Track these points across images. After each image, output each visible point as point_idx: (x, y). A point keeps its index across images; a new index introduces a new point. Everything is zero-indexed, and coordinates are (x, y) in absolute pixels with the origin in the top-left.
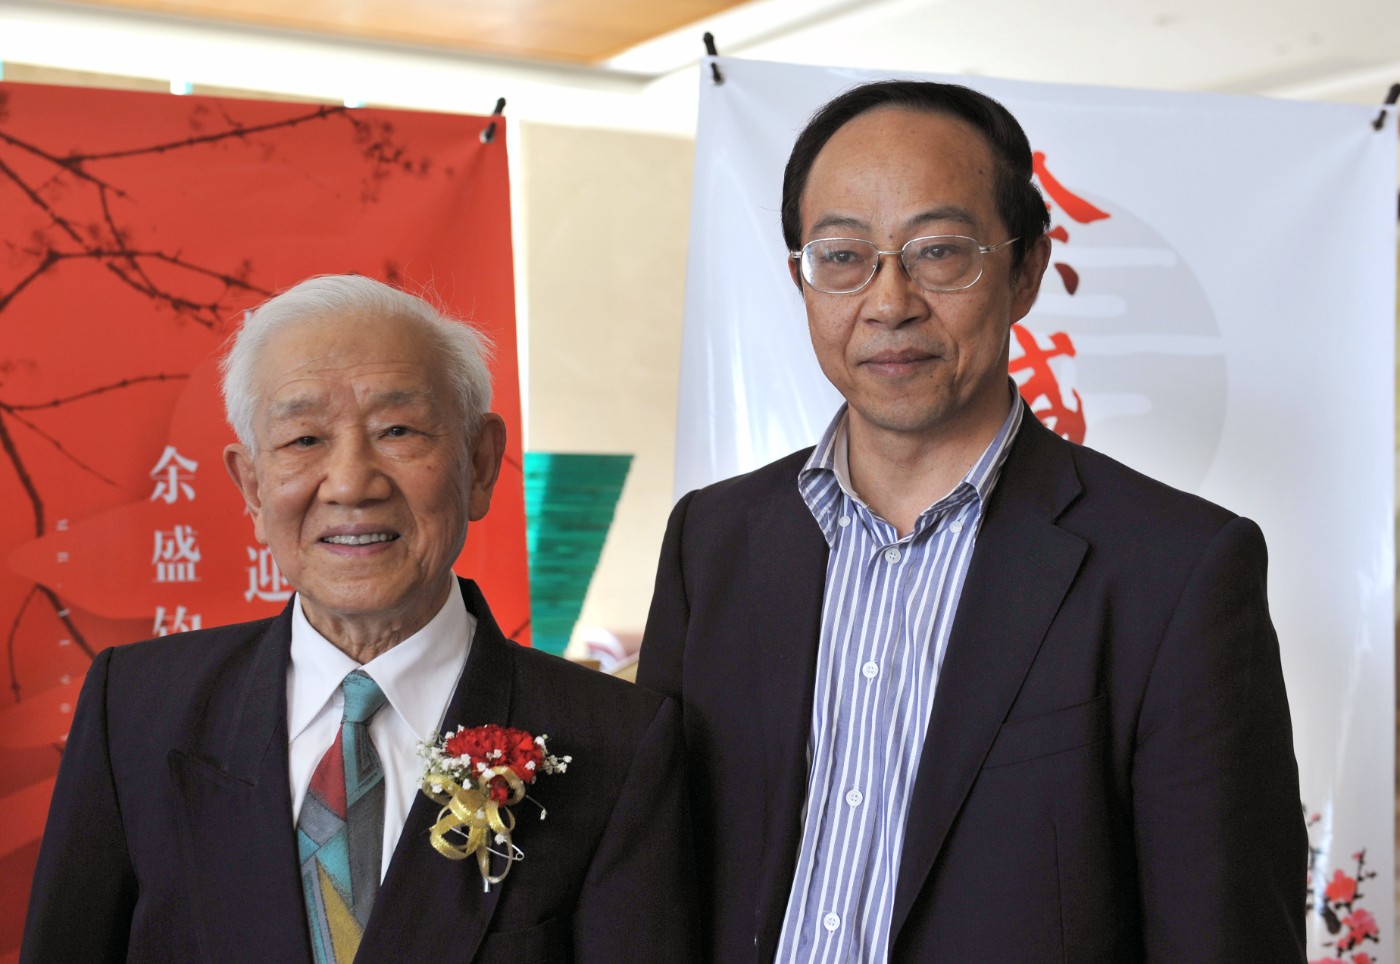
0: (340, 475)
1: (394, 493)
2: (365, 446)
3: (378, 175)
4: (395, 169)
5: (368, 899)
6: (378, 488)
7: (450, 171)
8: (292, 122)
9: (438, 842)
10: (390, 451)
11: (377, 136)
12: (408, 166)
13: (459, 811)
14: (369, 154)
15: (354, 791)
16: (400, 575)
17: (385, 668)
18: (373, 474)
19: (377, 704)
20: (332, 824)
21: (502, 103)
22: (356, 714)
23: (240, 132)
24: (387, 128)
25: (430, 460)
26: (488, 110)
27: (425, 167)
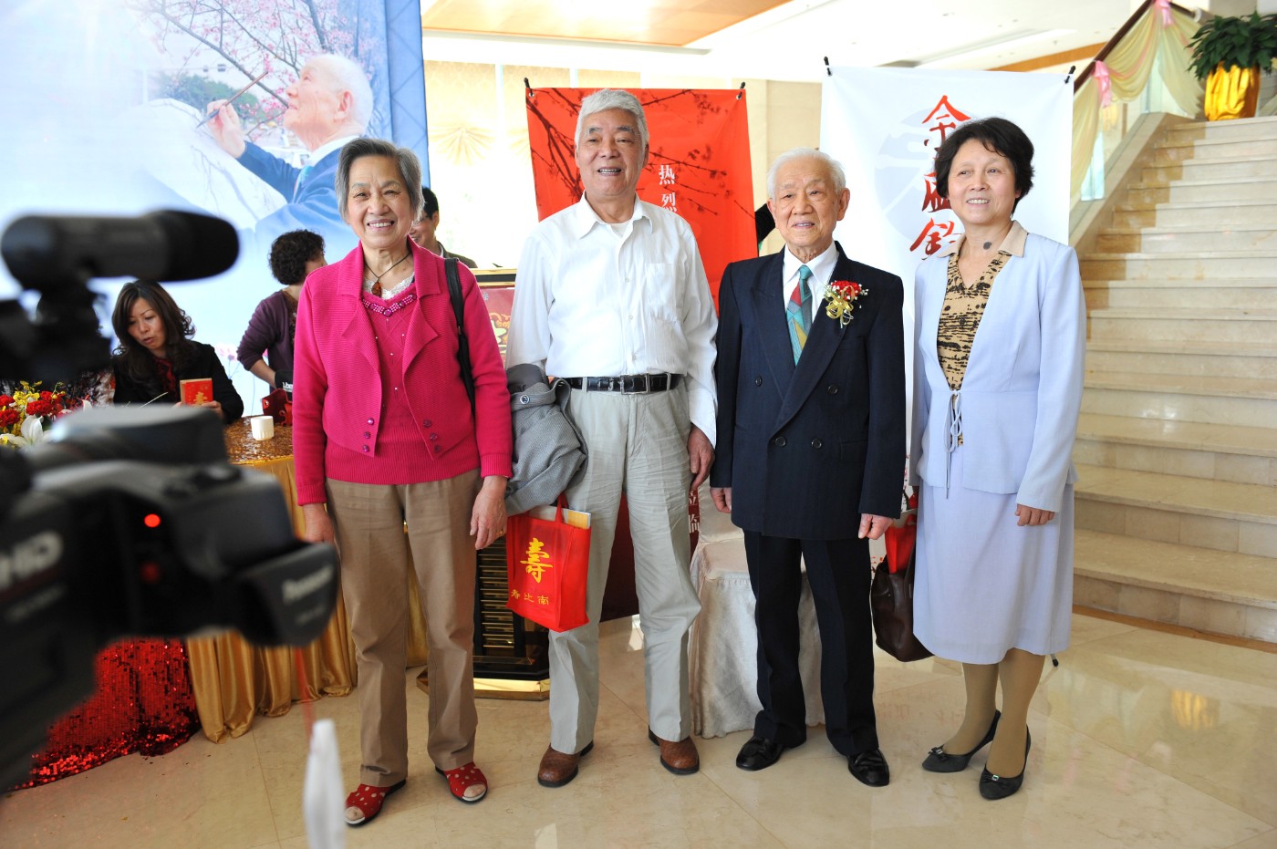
0: (798, 206)
1: (813, 210)
2: (805, 197)
3: (703, 114)
4: (708, 111)
5: (809, 327)
6: (809, 210)
7: (727, 111)
8: (674, 96)
9: (829, 314)
10: (813, 199)
11: (702, 99)
12: (712, 110)
13: (836, 303)
14: (699, 106)
15: (803, 298)
16: (815, 235)
17: (812, 265)
18: (807, 206)
19: (810, 275)
20: (797, 308)
21: (743, 85)
22: (803, 277)
23: (657, 101)
24: (705, 96)
25: (824, 202)
26: (738, 87)
27: (718, 110)
